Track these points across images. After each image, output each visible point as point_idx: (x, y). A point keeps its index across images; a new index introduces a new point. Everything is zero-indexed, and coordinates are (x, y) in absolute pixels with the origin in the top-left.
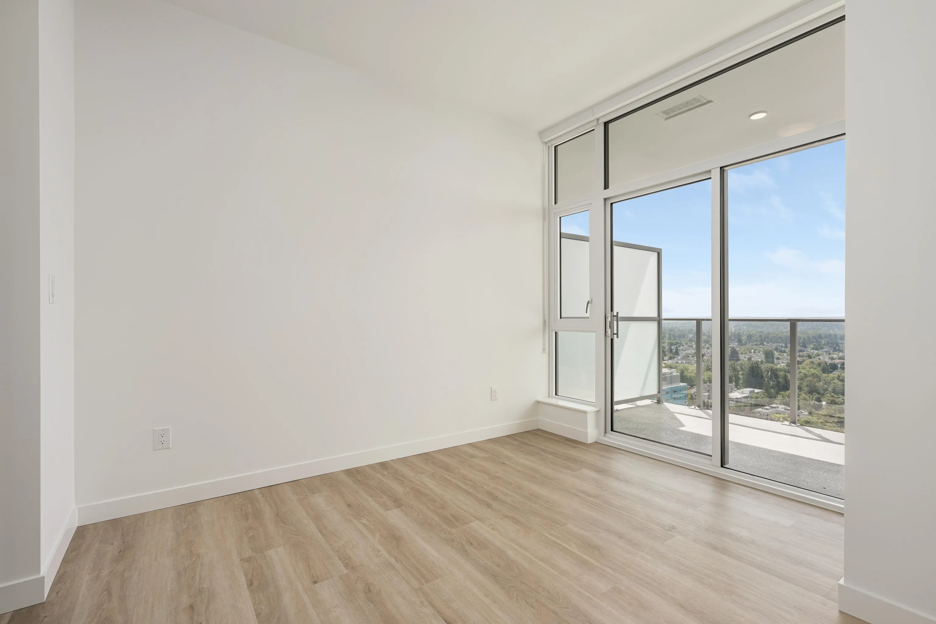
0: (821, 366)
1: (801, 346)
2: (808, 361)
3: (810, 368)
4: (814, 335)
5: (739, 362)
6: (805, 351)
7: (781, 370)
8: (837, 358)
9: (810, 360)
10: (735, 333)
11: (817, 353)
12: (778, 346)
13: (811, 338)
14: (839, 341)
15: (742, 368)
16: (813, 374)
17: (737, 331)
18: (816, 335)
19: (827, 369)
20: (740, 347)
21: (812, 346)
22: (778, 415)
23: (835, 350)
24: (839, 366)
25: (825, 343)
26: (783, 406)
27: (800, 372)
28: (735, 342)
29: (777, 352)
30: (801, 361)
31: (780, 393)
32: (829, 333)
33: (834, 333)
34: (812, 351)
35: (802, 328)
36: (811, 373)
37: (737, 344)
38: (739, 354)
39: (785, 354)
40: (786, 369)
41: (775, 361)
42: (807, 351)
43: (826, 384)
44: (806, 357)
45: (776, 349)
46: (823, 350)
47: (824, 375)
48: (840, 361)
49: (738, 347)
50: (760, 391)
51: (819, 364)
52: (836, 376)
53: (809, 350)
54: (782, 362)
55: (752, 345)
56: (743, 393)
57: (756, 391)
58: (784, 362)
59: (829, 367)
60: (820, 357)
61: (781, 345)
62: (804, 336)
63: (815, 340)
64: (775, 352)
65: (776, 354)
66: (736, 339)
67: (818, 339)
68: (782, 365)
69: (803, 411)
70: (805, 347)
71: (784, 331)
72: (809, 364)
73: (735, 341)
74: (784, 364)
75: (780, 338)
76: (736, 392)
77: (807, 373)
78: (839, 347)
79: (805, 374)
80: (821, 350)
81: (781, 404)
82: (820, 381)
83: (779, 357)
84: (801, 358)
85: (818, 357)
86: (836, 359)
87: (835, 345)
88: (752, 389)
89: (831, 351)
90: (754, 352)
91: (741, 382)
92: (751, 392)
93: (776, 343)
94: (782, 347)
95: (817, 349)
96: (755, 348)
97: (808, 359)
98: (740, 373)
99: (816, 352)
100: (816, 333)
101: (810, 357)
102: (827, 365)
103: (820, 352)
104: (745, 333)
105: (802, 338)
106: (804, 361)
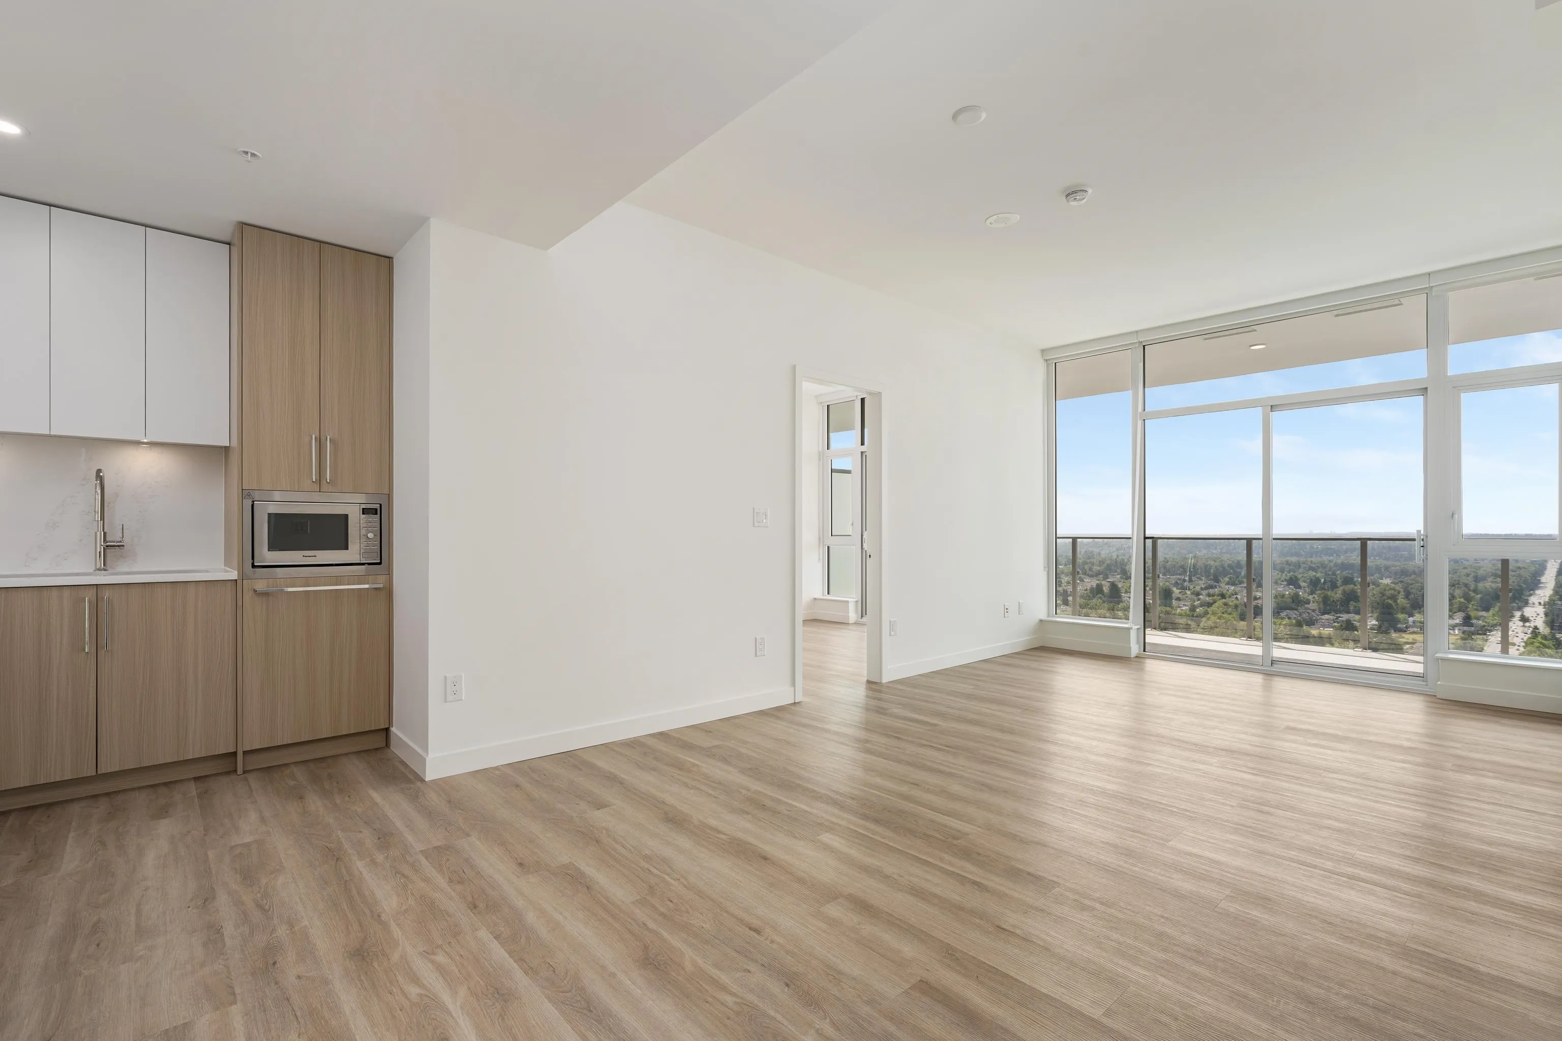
0: (1239, 609)
1: (1211, 580)
2: (1220, 602)
3: (1223, 613)
4: (1231, 562)
5: (1121, 604)
6: (1218, 587)
9: (1224, 600)
10: (1116, 559)
11: (1233, 590)
13: (1227, 568)
17: (1120, 557)
18: (1233, 562)
20: (1124, 582)
21: (1227, 579)
28: (1116, 574)
29: (1177, 589)
35: (1214, 551)
37: (1119, 576)
38: (1122, 593)
39: (1188, 592)
42: (1220, 587)
44: (1218, 596)
45: (1176, 584)
49: (1120, 581)
51: (1236, 606)
53: (1222, 585)
54: (1184, 605)
58: (1186, 604)
60: (1239, 597)
61: (1183, 577)
62: (1216, 564)
63: (1232, 571)
64: (1175, 589)
65: (1176, 591)
66: (1118, 570)
67: (1236, 569)
68: (1184, 608)
70: (1217, 581)
72: (1221, 607)
73: (1117, 572)
75: (1183, 567)
80: (1240, 586)
83: (1180, 596)
84: (1211, 598)
85: (1235, 596)
93: (1177, 574)
95: (1234, 584)
97: (1220, 599)
99: (1233, 588)
100: (1233, 560)
101: (1223, 596)
103: (1238, 589)
105: (1213, 568)
106: (1215, 602)
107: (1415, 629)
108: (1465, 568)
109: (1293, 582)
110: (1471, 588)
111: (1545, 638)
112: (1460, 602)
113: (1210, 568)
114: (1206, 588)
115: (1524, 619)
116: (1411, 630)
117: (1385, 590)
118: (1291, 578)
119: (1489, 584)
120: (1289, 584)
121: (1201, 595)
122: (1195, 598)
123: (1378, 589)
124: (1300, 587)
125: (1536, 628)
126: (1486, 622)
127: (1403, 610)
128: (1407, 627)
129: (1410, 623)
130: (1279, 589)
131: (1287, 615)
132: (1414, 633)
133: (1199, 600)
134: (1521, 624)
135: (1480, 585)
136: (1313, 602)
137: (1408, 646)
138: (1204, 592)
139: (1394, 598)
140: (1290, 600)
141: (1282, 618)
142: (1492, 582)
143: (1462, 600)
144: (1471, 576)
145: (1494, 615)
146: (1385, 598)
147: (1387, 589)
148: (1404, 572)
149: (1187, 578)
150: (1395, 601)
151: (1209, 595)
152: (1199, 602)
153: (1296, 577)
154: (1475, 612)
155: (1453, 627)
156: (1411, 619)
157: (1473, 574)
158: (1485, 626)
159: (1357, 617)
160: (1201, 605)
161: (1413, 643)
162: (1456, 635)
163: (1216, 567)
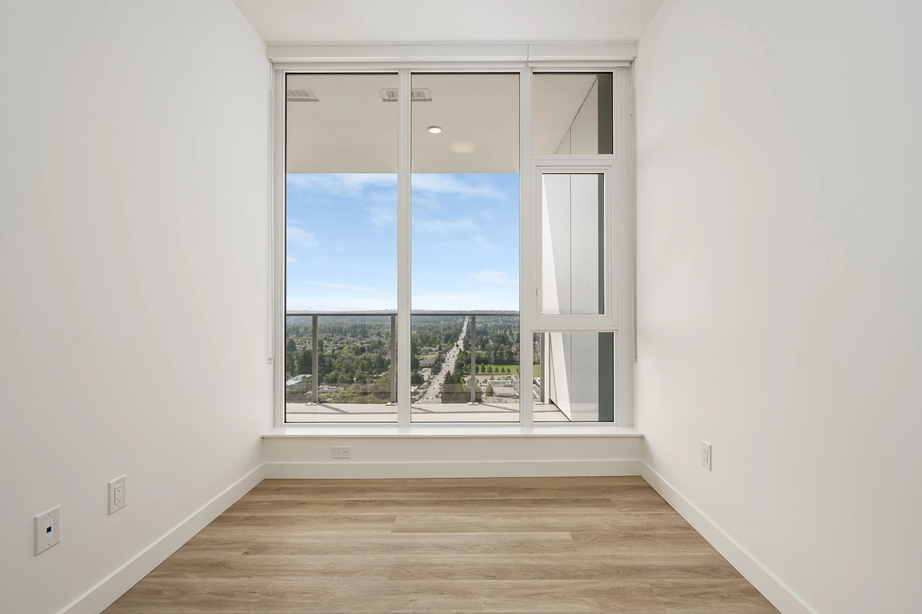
0: (355, 350)
1: (343, 335)
2: (346, 347)
3: (348, 352)
4: (352, 325)
5: (295, 351)
6: (346, 339)
7: (327, 356)
8: (366, 343)
9: (348, 346)
10: (293, 325)
12: (328, 336)
13: (350, 328)
14: (367, 330)
15: (297, 357)
16: (349, 357)
17: (296, 324)
18: (353, 325)
19: (359, 352)
20: (298, 339)
21: (350, 334)
22: (323, 394)
23: (364, 337)
24: (366, 349)
25: (358, 332)
26: (327, 386)
27: (341, 356)
29: (326, 341)
30: (342, 347)
31: (325, 375)
32: (362, 323)
33: (364, 324)
34: (350, 338)
35: (345, 320)
36: (347, 356)
37: (295, 335)
38: (296, 345)
39: (332, 342)
40: (331, 355)
41: (324, 348)
42: (347, 338)
43: (357, 364)
44: (346, 343)
45: (325, 339)
46: (357, 337)
47: (357, 357)
48: (367, 345)
50: (310, 375)
51: (354, 348)
52: (363, 356)
54: (329, 349)
55: (307, 336)
56: (296, 380)
57: (308, 376)
59: (360, 350)
60: (355, 343)
61: (329, 334)
62: (345, 327)
63: (352, 330)
64: (325, 341)
65: (325, 342)
66: (294, 332)
68: (329, 351)
69: (341, 388)
70: (346, 336)
71: (332, 323)
72: (347, 349)
74: (331, 351)
75: (329, 329)
76: (291, 379)
77: (345, 357)
78: (367, 334)
79: (343, 358)
81: (326, 385)
82: (353, 362)
83: (327, 345)
85: (354, 343)
86: (364, 343)
87: (365, 333)
88: (304, 375)
89: (362, 338)
90: (309, 342)
91: (296, 370)
92: (303, 378)
93: (326, 333)
94: (330, 336)
95: (353, 337)
96: (310, 339)
98: (296, 361)
99: (352, 339)
102: (359, 350)
103: (355, 339)
104: (302, 326)
106: (344, 347)
107: (424, 353)
108: (440, 326)
109: (379, 334)
110: (442, 334)
111: (463, 353)
112: (438, 340)
113: (342, 329)
114: (340, 340)
115: (457, 346)
116: (422, 354)
117: (413, 336)
118: (378, 333)
119: (448, 332)
120: (377, 336)
121: (338, 343)
122: (334, 345)
124: (381, 337)
125: (460, 349)
126: (446, 348)
127: (420, 345)
128: (421, 353)
129: (422, 351)
130: (373, 338)
131: (376, 351)
133: (337, 346)
134: (456, 348)
135: (445, 332)
136: (387, 344)
137: (421, 361)
138: (339, 342)
139: (416, 340)
140: (377, 344)
141: (374, 353)
142: (448, 331)
143: (439, 339)
145: (448, 345)
146: (413, 340)
148: (420, 328)
149: (331, 335)
150: (417, 341)
151: (342, 343)
152: (337, 347)
153: (380, 332)
154: (444, 344)
155: (436, 351)
156: (422, 349)
157: (443, 328)
160: (338, 349)
161: (423, 360)
162: (437, 354)
163: (345, 328)
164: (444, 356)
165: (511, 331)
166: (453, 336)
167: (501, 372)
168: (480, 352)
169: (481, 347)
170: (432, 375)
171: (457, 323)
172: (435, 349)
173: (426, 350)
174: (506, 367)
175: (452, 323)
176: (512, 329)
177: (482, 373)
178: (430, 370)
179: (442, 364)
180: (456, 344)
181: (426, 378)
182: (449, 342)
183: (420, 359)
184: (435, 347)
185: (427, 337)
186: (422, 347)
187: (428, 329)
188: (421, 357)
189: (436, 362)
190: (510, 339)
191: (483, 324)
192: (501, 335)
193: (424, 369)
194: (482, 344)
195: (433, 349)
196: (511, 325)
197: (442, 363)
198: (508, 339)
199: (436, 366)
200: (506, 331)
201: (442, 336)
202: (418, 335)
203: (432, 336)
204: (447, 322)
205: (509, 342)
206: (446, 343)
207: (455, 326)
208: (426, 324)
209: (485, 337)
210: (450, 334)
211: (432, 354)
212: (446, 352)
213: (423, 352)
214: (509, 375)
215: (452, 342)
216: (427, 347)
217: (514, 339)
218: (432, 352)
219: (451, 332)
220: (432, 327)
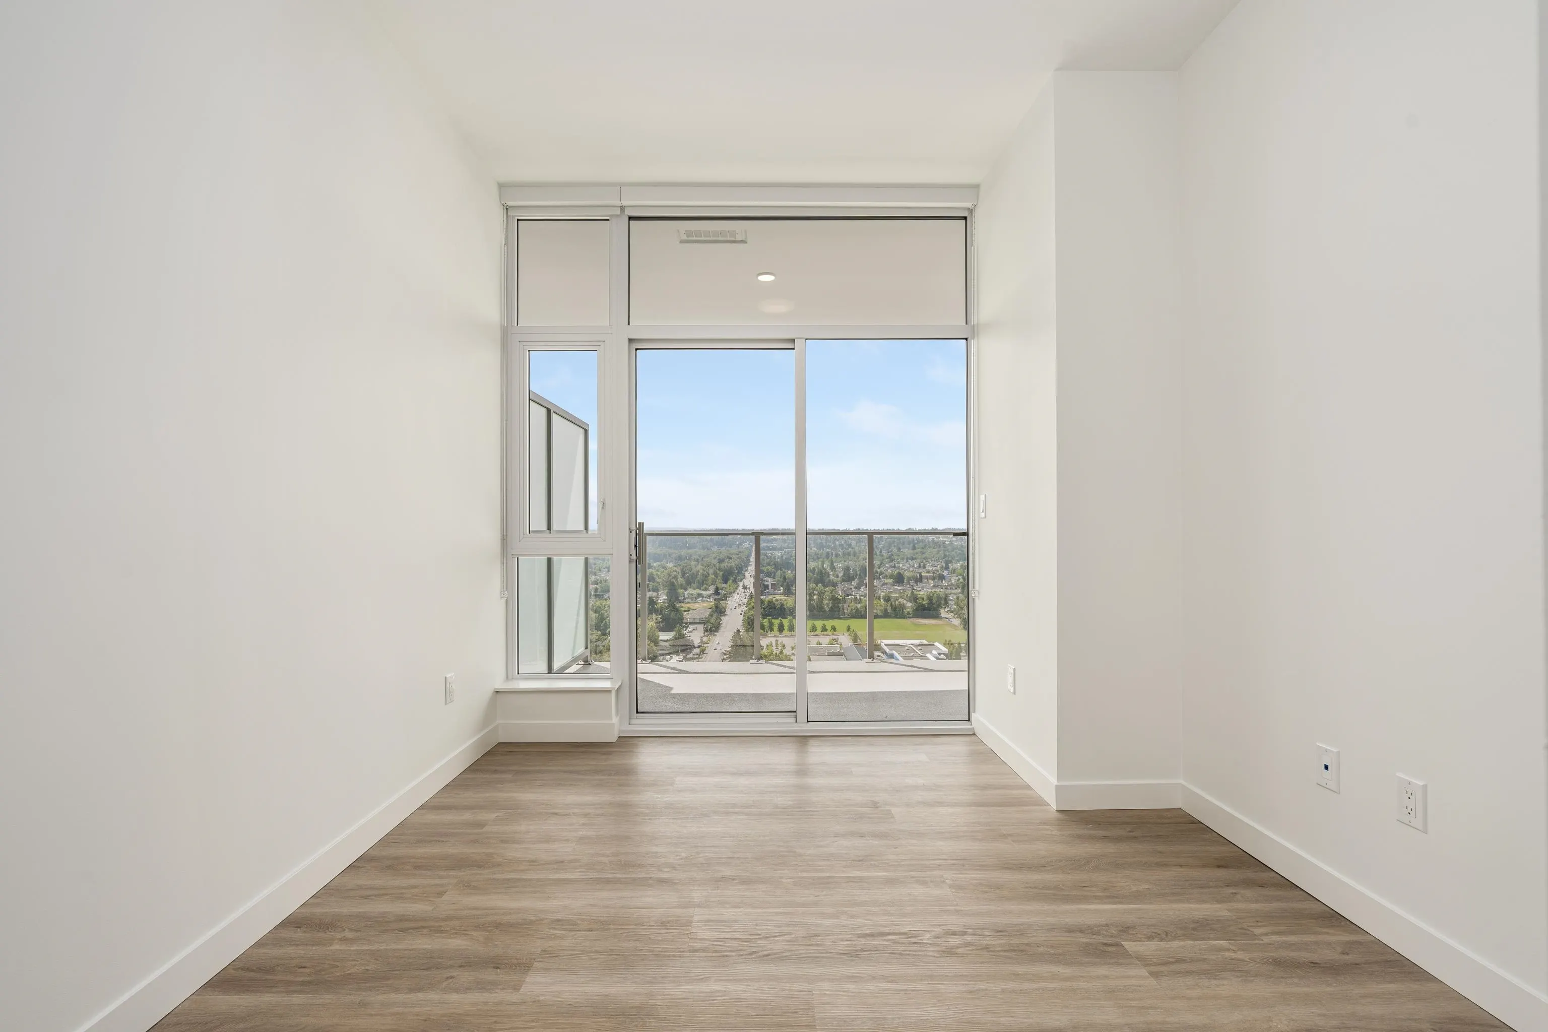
107: (689, 600)
108: (713, 553)
110: (717, 568)
111: (754, 599)
115: (745, 588)
116: (687, 601)
117: (671, 572)
119: (726, 564)
123: (666, 571)
125: (750, 592)
126: (726, 591)
127: (682, 587)
128: (684, 599)
129: (686, 596)
130: (602, 576)
132: (689, 603)
134: (743, 590)
135: (722, 565)
137: (686, 613)
139: (675, 577)
143: (713, 576)
144: (717, 559)
145: (729, 586)
146: (671, 577)
147: (672, 571)
148: (680, 558)
150: (676, 580)
154: (721, 584)
155: (709, 596)
156: (686, 593)
157: (718, 557)
158: (725, 594)
159: (655, 594)
161: (689, 611)
162: (711, 602)
164: (724, 605)
165: (832, 563)
166: (736, 571)
167: (821, 631)
168: (783, 597)
169: (784, 590)
170: (705, 636)
171: (740, 550)
172: (708, 593)
173: (692, 595)
174: (829, 623)
175: (734, 550)
176: (834, 560)
177: (788, 632)
178: (701, 627)
179: (722, 618)
180: (741, 584)
181: (697, 642)
182: (731, 581)
183: (683, 609)
184: (706, 589)
185: (693, 574)
186: (686, 590)
187: (694, 560)
188: (685, 606)
189: (711, 615)
190: (832, 577)
191: (785, 552)
192: (816, 569)
193: (691, 627)
194: (785, 584)
195: (704, 593)
196: (832, 553)
197: (721, 616)
198: (829, 575)
199: (712, 621)
200: (823, 563)
201: (718, 572)
202: (678, 569)
203: (701, 571)
204: (724, 548)
205: (830, 580)
206: (726, 583)
207: (738, 555)
208: (690, 551)
209: (789, 572)
210: (731, 567)
211: (703, 601)
212: (725, 597)
213: (687, 598)
214: (834, 637)
215: (735, 581)
216: (694, 589)
217: (838, 576)
218: (703, 597)
219: (733, 564)
220: (700, 556)
